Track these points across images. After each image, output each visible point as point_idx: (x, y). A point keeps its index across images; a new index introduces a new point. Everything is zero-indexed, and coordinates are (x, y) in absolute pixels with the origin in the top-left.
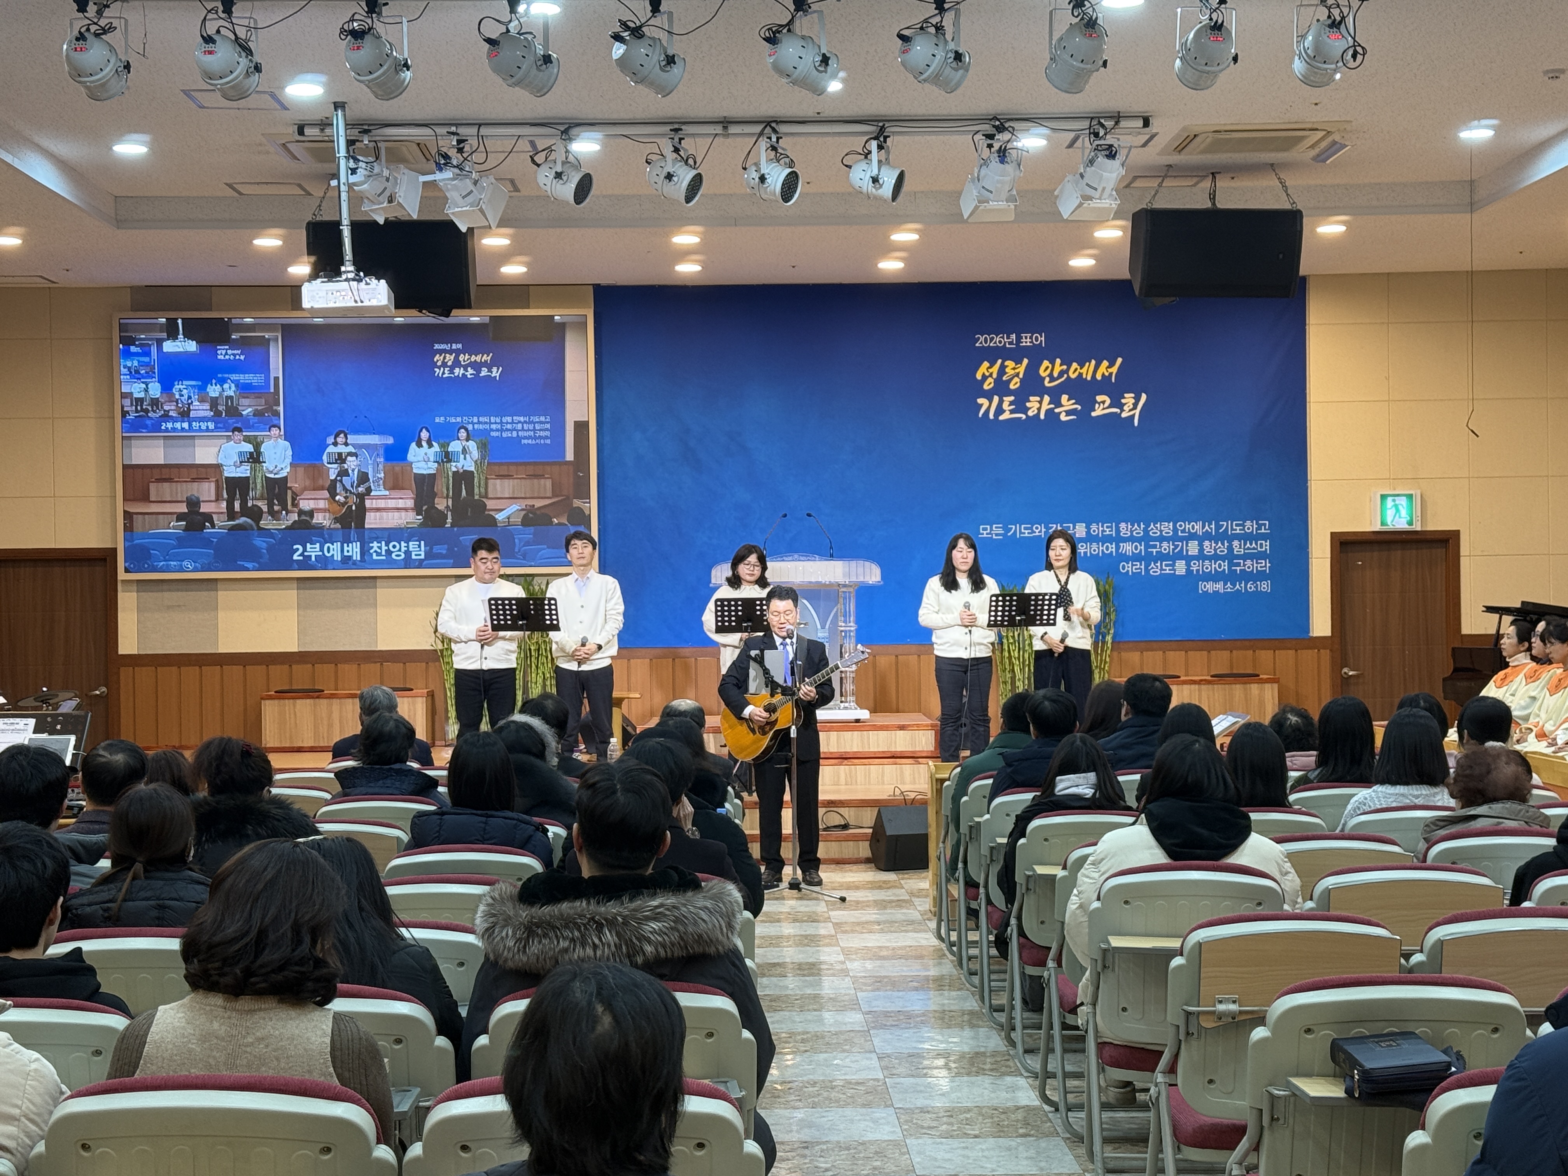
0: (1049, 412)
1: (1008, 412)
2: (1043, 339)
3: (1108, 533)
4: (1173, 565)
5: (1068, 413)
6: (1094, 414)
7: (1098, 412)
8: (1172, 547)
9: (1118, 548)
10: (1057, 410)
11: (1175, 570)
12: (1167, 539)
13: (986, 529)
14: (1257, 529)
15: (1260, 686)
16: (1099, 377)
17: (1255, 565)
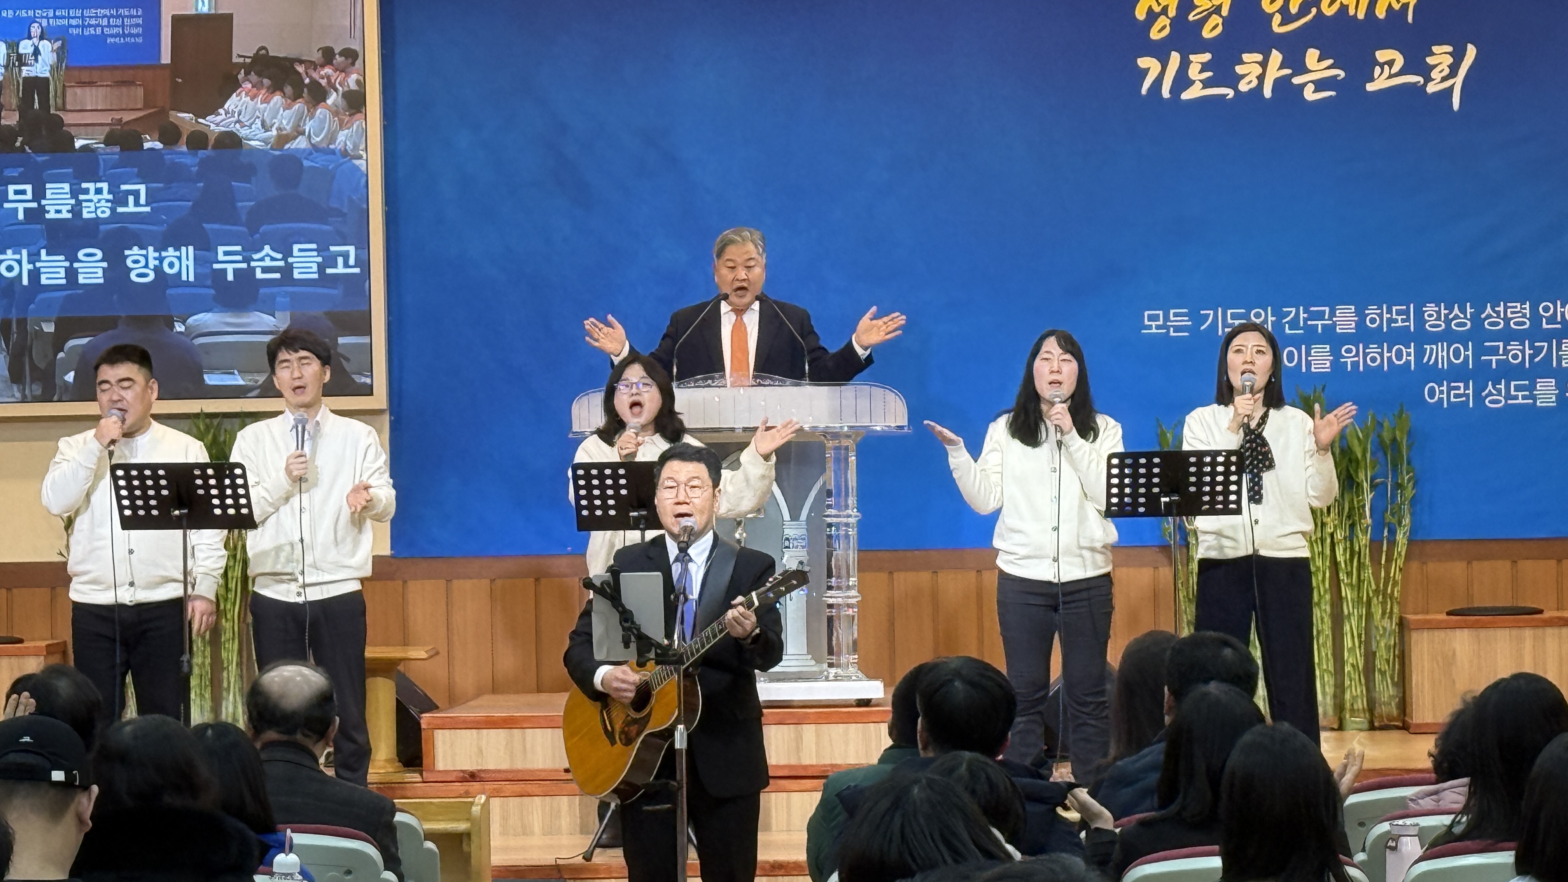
0: (1281, 84)
1: (1199, 85)
3: (1400, 324)
4: (1532, 387)
5: (1320, 85)
6: (1370, 87)
7: (1379, 83)
8: (1528, 352)
9: (1420, 353)
10: (1297, 80)
11: (1534, 398)
12: (1519, 336)
13: (1157, 318)
16: (1380, 12)
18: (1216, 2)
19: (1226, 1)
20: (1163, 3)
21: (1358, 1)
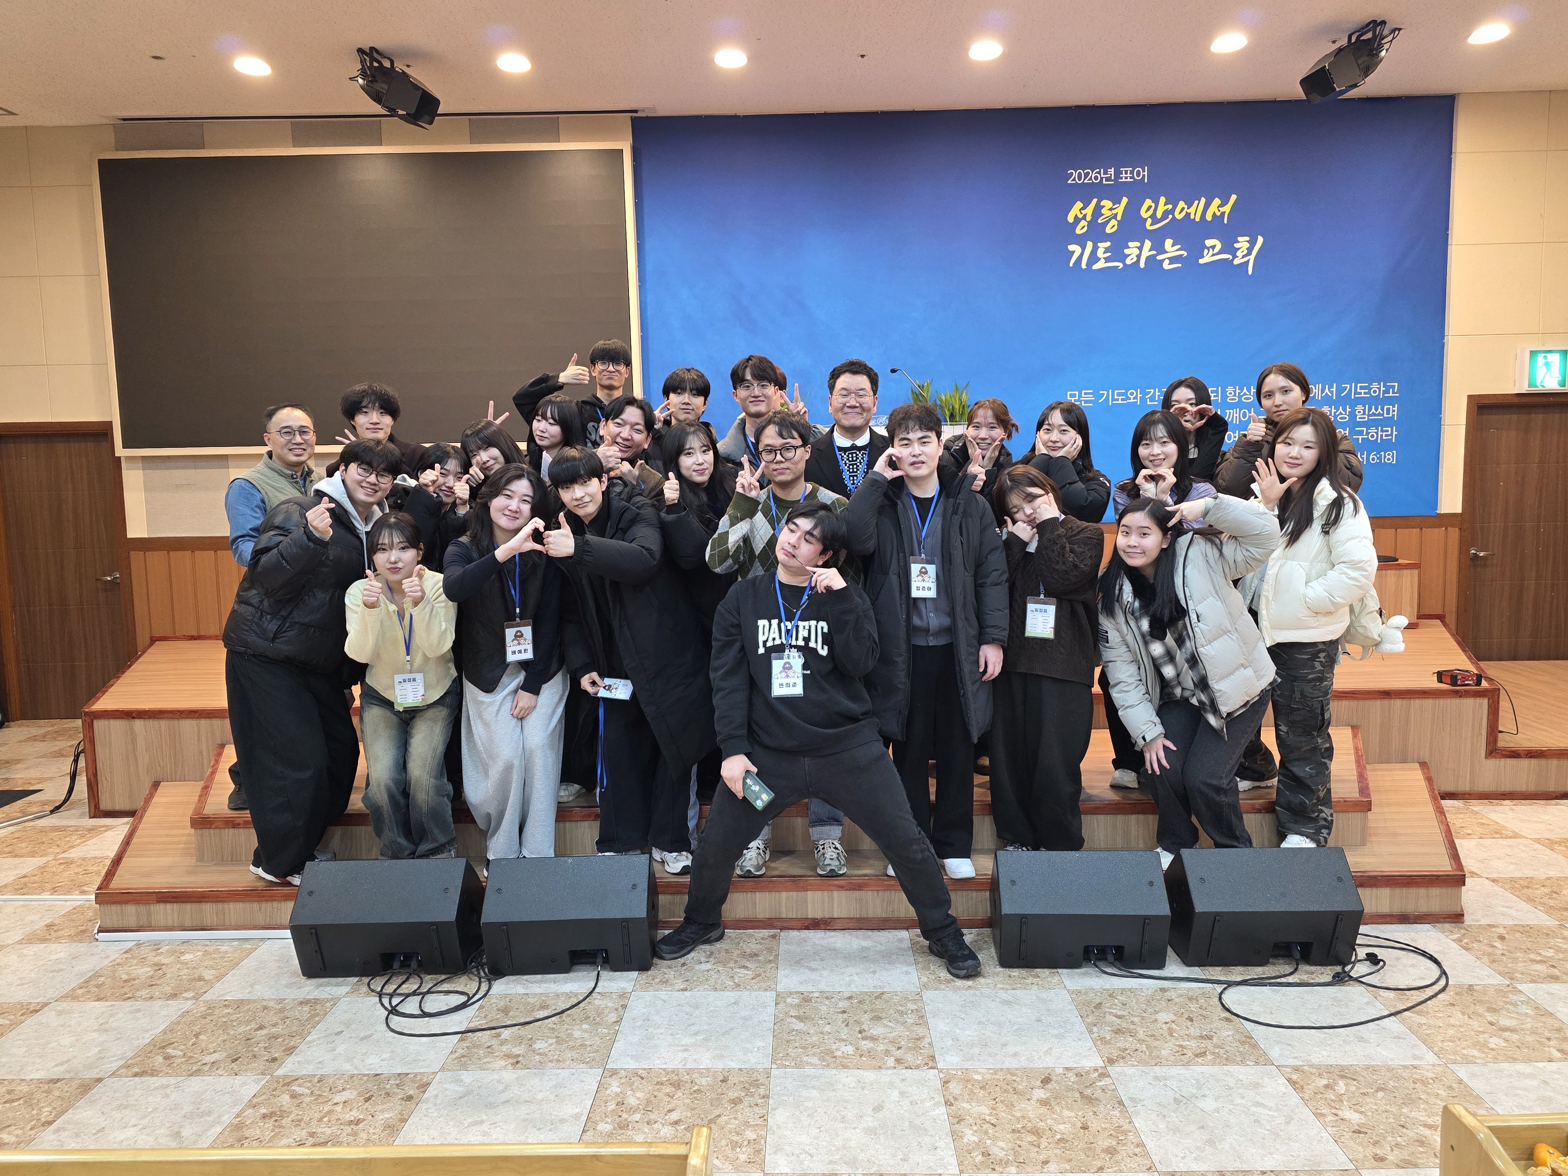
0: (1150, 260)
1: (1103, 261)
2: (1146, 173)
5: (1172, 260)
6: (1201, 261)
7: (1207, 259)
10: (1159, 258)
13: (1074, 396)
14: (1384, 392)
15: (1397, 572)
16: (1209, 217)
17: (1380, 433)
18: (1114, 212)
19: (1120, 210)
20: (1084, 212)
21: (1196, 210)
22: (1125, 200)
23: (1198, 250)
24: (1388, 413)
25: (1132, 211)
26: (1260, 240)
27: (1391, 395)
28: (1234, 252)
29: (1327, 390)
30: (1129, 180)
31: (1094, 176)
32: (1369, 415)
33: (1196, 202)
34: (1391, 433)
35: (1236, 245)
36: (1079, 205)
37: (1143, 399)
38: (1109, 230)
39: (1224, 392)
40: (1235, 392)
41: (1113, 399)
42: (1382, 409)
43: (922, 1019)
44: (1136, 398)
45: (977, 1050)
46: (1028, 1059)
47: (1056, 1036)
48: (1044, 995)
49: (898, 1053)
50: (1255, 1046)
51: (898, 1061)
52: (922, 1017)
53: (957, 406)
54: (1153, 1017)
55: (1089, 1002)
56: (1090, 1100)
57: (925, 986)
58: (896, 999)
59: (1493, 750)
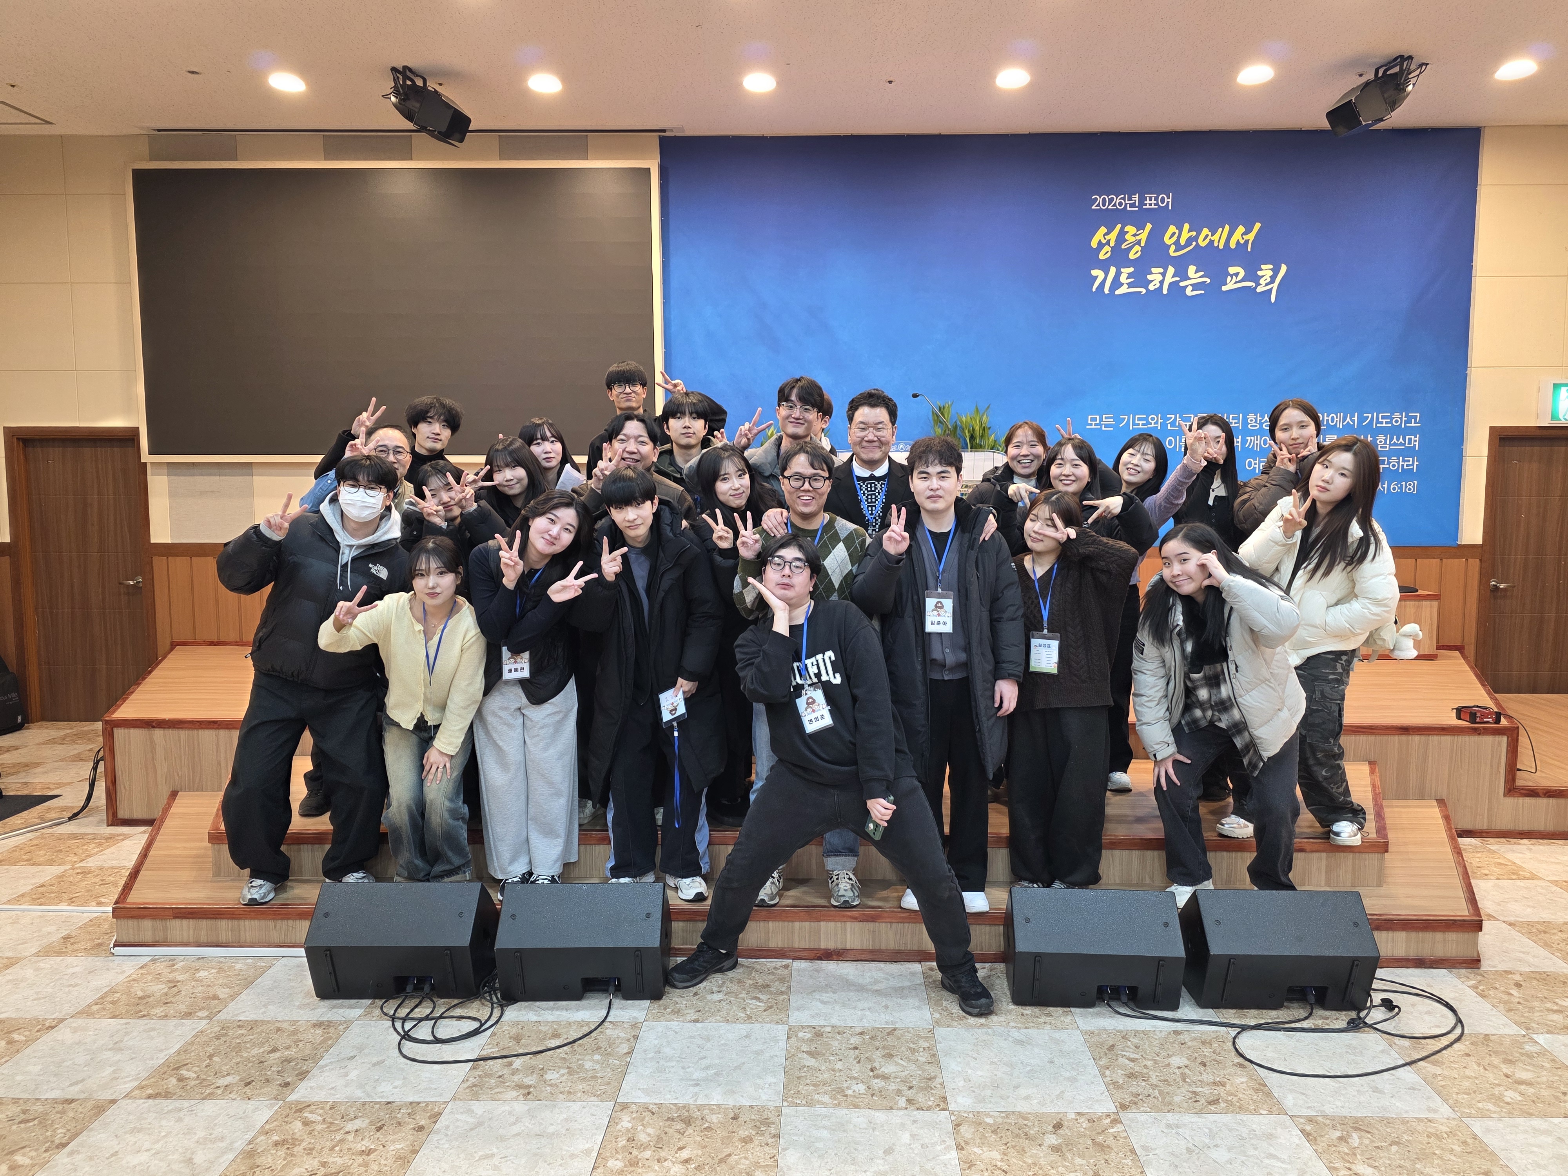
0: (1173, 286)
1: (1126, 286)
2: (1170, 200)
5: (1195, 287)
6: (1224, 288)
7: (1230, 286)
10: (1182, 284)
13: (1095, 419)
14: (1406, 422)
15: (1417, 603)
16: (1233, 245)
17: (1401, 463)
18: (1138, 238)
19: (1143, 236)
20: (1107, 237)
21: (1220, 238)
22: (1149, 226)
23: (1221, 277)
24: (1410, 443)
25: (1156, 237)
26: (1284, 268)
27: (1413, 425)
28: (1257, 279)
29: (1348, 419)
30: (1153, 206)
31: (1119, 201)
32: (1390, 445)
33: (1220, 229)
34: (1414, 463)
35: (1260, 273)
36: (1103, 230)
37: (1164, 425)
38: (1132, 256)
39: (1245, 420)
40: (1256, 419)
41: (1134, 424)
42: (1404, 439)
43: (934, 1059)
44: (1156, 423)
45: (988, 1092)
46: (1039, 1103)
47: (1068, 1079)
48: (1057, 1035)
49: (910, 1094)
50: (1269, 1094)
51: (910, 1101)
52: (934, 1055)
53: (977, 428)
54: (1166, 1061)
55: (1102, 1044)
56: (1102, 1147)
57: (937, 1023)
58: (908, 1036)
59: (1512, 789)
